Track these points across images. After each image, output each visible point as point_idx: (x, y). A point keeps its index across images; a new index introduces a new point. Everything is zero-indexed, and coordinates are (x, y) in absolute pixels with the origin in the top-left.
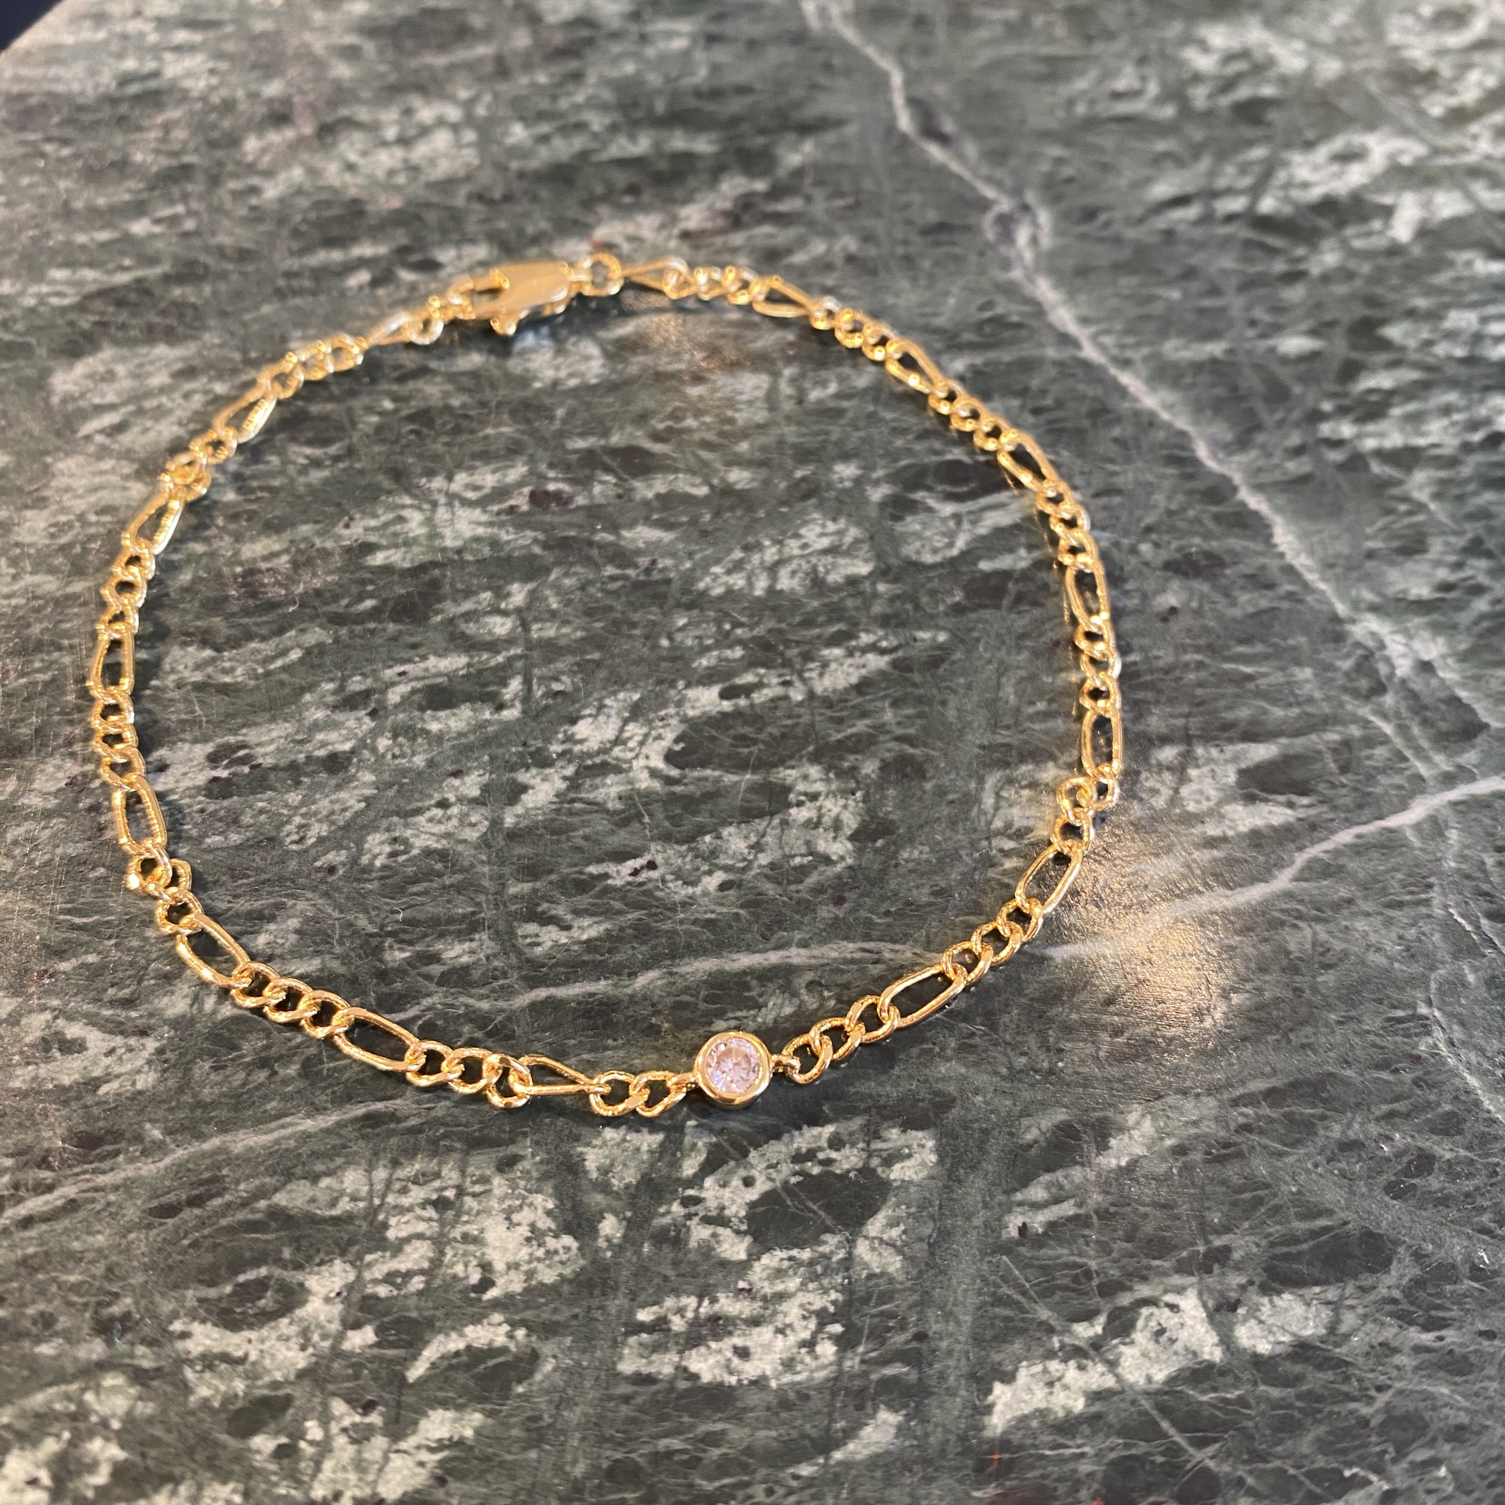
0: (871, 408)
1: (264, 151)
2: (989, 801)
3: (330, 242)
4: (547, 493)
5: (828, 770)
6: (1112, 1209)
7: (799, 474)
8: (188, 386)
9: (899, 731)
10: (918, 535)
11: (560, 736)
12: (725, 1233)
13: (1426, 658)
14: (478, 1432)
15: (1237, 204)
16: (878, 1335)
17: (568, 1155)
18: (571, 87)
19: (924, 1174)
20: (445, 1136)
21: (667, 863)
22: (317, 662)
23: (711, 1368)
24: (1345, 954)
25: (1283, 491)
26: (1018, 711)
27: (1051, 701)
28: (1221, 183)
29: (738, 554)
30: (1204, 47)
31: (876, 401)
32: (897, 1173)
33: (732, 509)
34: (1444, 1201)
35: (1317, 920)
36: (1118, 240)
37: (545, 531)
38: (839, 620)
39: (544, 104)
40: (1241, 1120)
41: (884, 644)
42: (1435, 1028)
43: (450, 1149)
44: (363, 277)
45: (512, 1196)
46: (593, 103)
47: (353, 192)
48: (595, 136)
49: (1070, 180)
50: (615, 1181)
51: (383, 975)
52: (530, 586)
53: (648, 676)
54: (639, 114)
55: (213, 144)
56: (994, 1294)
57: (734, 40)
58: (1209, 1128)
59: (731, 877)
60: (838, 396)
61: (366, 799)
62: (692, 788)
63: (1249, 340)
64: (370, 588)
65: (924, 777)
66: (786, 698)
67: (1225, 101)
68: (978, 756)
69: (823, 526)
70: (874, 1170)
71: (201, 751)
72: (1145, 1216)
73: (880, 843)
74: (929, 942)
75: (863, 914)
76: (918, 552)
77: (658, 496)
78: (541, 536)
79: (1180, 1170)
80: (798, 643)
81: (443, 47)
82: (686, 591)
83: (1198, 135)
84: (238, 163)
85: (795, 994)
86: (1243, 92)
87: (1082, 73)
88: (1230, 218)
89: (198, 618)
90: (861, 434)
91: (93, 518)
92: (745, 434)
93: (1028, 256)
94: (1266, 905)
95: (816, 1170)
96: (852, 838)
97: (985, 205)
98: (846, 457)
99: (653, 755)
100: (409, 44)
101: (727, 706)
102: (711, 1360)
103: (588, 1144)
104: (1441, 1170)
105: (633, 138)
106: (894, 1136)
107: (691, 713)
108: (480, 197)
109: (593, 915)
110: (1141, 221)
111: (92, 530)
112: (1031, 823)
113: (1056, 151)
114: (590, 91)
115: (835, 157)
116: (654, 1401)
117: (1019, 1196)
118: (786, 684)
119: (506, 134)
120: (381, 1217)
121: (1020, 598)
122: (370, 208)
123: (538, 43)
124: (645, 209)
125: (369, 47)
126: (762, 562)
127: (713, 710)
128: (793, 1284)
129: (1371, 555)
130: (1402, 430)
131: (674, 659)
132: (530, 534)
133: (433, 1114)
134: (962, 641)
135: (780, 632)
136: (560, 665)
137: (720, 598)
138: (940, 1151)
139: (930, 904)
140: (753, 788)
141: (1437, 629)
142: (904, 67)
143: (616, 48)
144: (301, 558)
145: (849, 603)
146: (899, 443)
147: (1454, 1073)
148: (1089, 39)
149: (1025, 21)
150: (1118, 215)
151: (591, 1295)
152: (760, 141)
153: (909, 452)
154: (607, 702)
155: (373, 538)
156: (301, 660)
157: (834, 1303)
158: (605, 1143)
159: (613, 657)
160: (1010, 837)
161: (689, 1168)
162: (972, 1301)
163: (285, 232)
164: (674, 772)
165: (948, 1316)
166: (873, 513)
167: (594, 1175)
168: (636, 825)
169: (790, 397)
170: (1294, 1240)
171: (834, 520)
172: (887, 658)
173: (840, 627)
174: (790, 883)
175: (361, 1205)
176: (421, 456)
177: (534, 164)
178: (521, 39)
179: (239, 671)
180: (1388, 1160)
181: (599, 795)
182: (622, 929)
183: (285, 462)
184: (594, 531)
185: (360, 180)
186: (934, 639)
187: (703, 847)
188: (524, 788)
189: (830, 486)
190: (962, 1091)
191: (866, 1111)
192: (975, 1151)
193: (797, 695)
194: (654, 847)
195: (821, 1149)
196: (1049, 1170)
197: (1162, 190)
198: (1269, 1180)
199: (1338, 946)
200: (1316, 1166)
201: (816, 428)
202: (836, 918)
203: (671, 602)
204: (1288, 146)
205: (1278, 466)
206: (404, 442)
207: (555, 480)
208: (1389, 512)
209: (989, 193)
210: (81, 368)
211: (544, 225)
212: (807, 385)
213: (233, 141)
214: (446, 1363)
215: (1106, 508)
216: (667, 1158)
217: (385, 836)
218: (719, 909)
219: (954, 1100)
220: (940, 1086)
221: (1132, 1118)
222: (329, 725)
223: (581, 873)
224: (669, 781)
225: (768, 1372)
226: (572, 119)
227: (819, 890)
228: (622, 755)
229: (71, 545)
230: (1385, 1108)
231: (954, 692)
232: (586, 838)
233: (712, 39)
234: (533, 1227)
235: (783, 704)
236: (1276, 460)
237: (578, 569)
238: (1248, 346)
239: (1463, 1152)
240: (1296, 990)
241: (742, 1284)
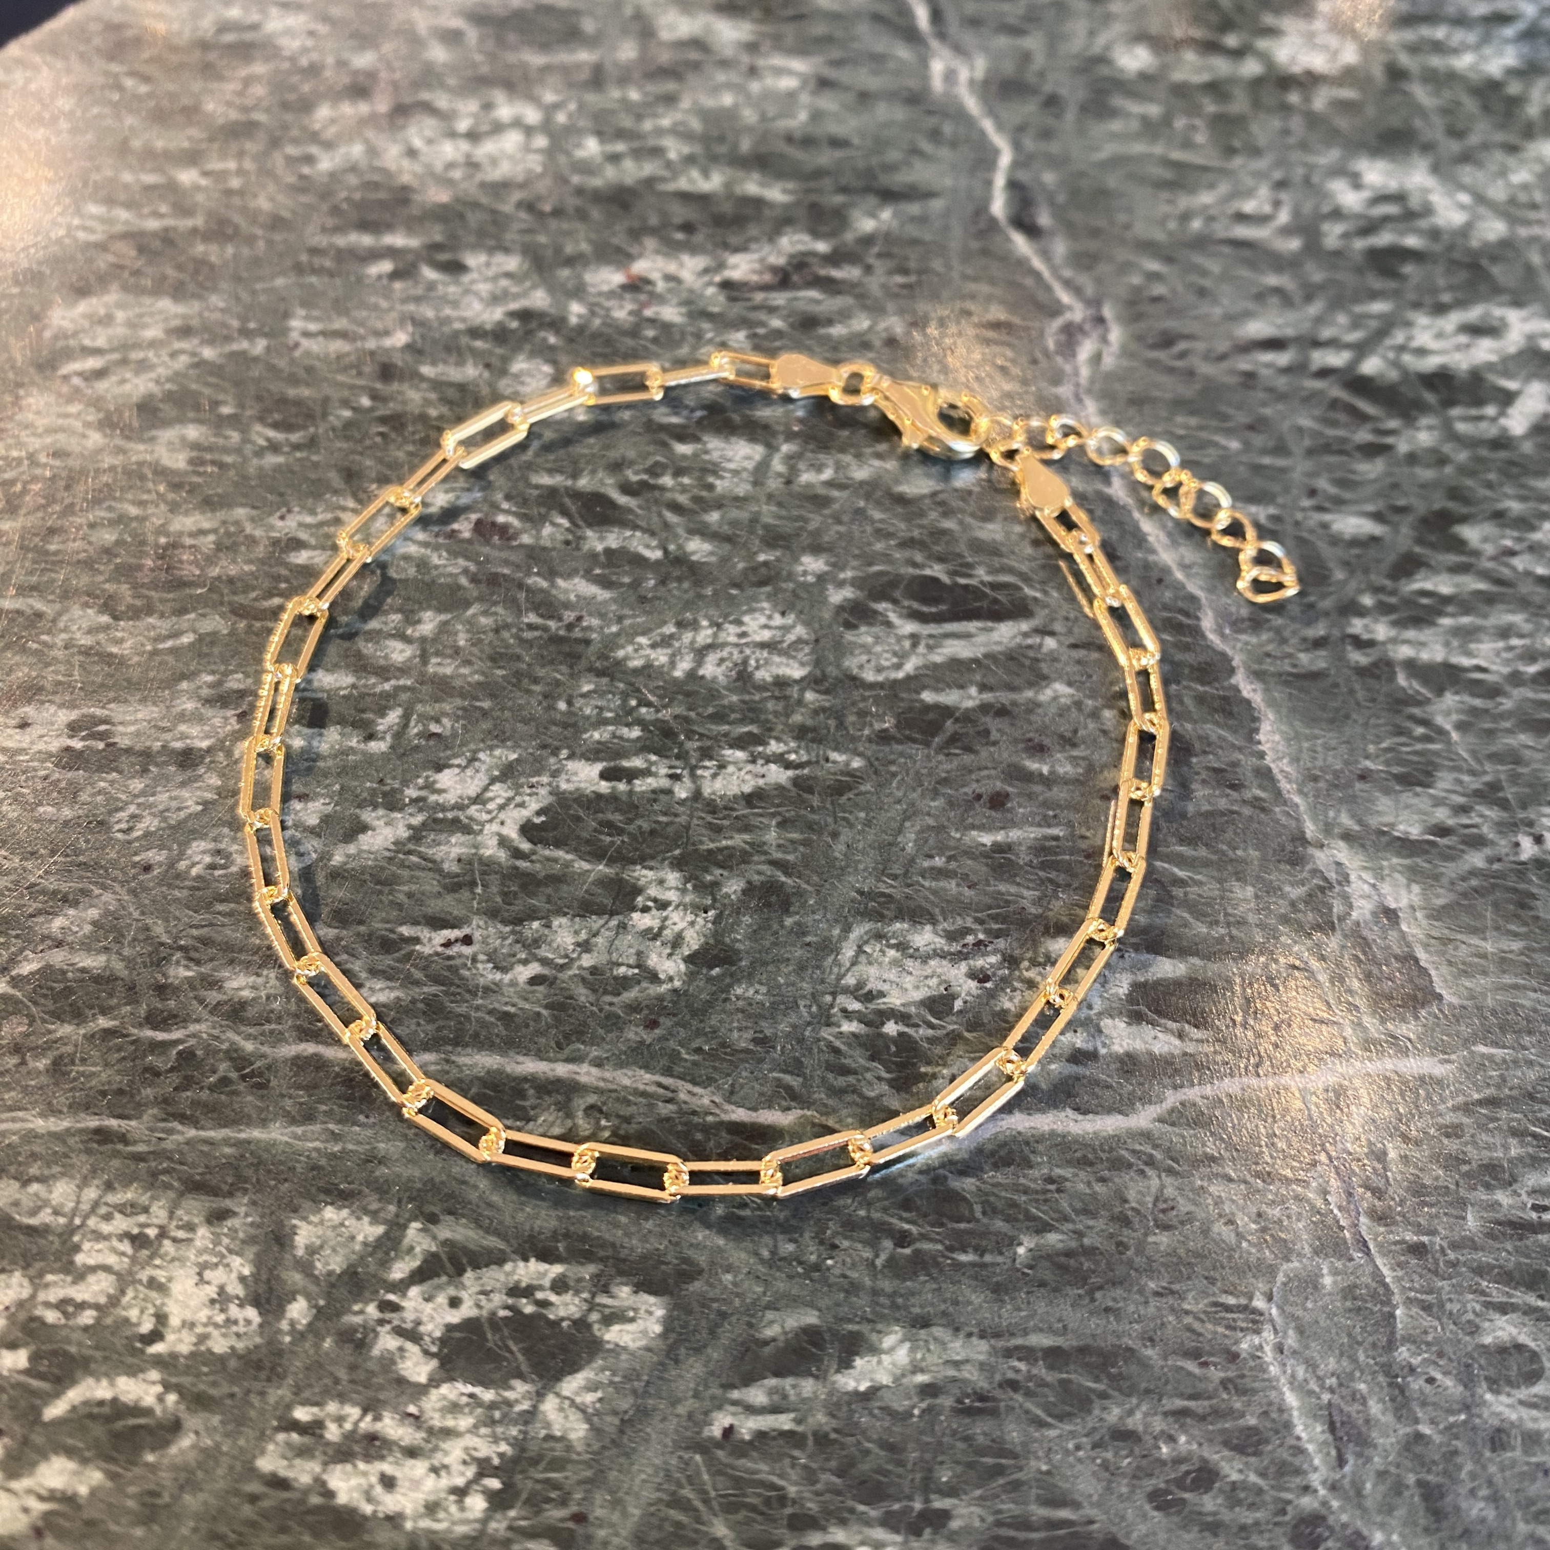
0: (862, 504)
1: (333, 121)
2: (848, 952)
3: (364, 226)
4: (494, 524)
5: (687, 880)
6: (833, 1436)
7: (762, 557)
8: (178, 345)
9: (778, 855)
10: (866, 649)
11: (420, 781)
12: (413, 1349)
13: (1393, 905)
14: (93, 1492)
15: (1337, 359)
16: (535, 1503)
17: (280, 1224)
18: (660, 110)
19: (643, 1343)
20: (166, 1171)
21: (484, 941)
22: (205, 649)
23: (351, 1490)
24: (1189, 1218)
25: (1286, 683)
26: (912, 861)
27: (950, 859)
28: (1326, 333)
29: (670, 629)
30: (1356, 182)
31: (868, 497)
32: (614, 1335)
33: (679, 580)
34: (1214, 1527)
35: (1170, 1171)
36: (1190, 373)
37: (478, 563)
38: (752, 722)
39: (627, 122)
40: (1011, 1375)
41: (793, 757)
42: (1267, 1327)
43: (167, 1186)
44: (386, 266)
45: (212, 1252)
46: (676, 131)
47: (406, 178)
48: (669, 164)
49: (1156, 300)
50: (318, 1265)
51: (162, 990)
52: (444, 617)
53: (533, 737)
54: (722, 149)
55: (285, 106)
56: (674, 1493)
57: (847, 89)
58: (970, 1374)
59: (546, 971)
60: (830, 484)
61: (206, 803)
62: (538, 866)
63: (1303, 509)
64: (283, 585)
65: (787, 911)
66: (669, 792)
67: (1360, 244)
68: (853, 901)
69: (770, 617)
70: (589, 1326)
71: (65, 716)
72: (867, 1452)
73: (716, 971)
74: (732, 1093)
75: (672, 1044)
76: (861, 667)
77: (608, 552)
78: (472, 567)
79: (923, 1411)
80: (702, 736)
81: (545, 47)
82: (603, 656)
83: (1317, 276)
84: (303, 129)
85: (569, 1115)
86: (1384, 239)
87: (1211, 186)
88: (1324, 373)
89: (107, 581)
90: (842, 529)
91: (43, 459)
92: (719, 504)
93: (1085, 372)
94: (1115, 1141)
95: (529, 1309)
96: (689, 960)
97: (1055, 310)
98: (816, 549)
99: (508, 822)
100: (512, 37)
101: (604, 787)
102: (354, 1482)
103: (304, 1218)
104: (1221, 1490)
105: (706, 174)
106: (624, 1294)
107: (564, 786)
108: (529, 206)
109: (389, 978)
110: (1222, 357)
111: (38, 471)
112: (885, 987)
113: (1154, 266)
114: (679, 116)
115: (913, 231)
116: (281, 1510)
117: (735, 1394)
118: (675, 777)
119: (579, 146)
120: (76, 1239)
121: (954, 739)
122: (417, 198)
123: (643, 57)
124: (694, 250)
125: (472, 34)
126: (693, 642)
127: (589, 788)
128: (464, 1422)
129: (1363, 777)
130: (1447, 644)
131: (565, 726)
132: (462, 562)
133: (164, 1145)
134: (876, 772)
135: (687, 720)
136: (447, 707)
137: (636, 672)
138: (669, 1324)
139: (746, 1051)
140: (602, 882)
141: (1414, 875)
142: (1017, 146)
143: (721, 77)
144: (227, 542)
145: (770, 705)
146: (879, 546)
147: (1271, 1383)
148: (1230, 151)
149: (1167, 120)
150: (1200, 346)
151: (256, 1378)
152: (839, 199)
153: (886, 558)
154: (481, 755)
155: (303, 536)
156: (191, 645)
157: (501, 1455)
158: (322, 1222)
159: (502, 709)
160: (857, 998)
161: (399, 1271)
162: (649, 1494)
163: (325, 207)
164: (525, 846)
165: (617, 1503)
166: (827, 615)
167: (300, 1252)
168: (465, 894)
169: (779, 475)
170: (1024, 1524)
171: (783, 614)
172: (790, 773)
173: (753, 728)
174: (606, 992)
175: (62, 1220)
176: (380, 461)
177: (597, 182)
178: (627, 51)
179: (128, 644)
180: (1163, 1463)
181: (438, 852)
182: (413, 1001)
183: (246, 440)
184: (529, 573)
185: (418, 168)
186: (847, 764)
187: (528, 933)
188: (364, 828)
189: (790, 576)
190: (712, 1263)
191: (602, 1260)
192: (705, 1334)
193: (682, 792)
194: (476, 921)
195: (541, 1288)
196: (777, 1374)
197: (1256, 328)
198: (1019, 1449)
199: (1184, 1206)
200: (1078, 1448)
201: (795, 513)
202: (642, 1043)
203: (583, 664)
204: (1417, 305)
205: (1290, 656)
206: (368, 442)
207: (507, 512)
208: (1400, 732)
209: (1065, 297)
210: (83, 307)
211: (585, 247)
212: (801, 466)
213: (306, 106)
214: (87, 1410)
215: (1079, 662)
216: (380, 1255)
217: (211, 846)
218: (522, 1004)
219: (700, 1272)
220: (691, 1253)
221: (888, 1341)
222: (197, 718)
223: (392, 931)
224: (517, 854)
225: (408, 1511)
226: (651, 142)
227: (634, 1008)
228: (476, 815)
229: (12, 482)
230: (1179, 1403)
231: (851, 826)
232: (410, 895)
233: (823, 84)
234: (222, 1290)
235: (662, 797)
236: (1289, 650)
237: (500, 609)
238: (1299, 516)
239: (1253, 1478)
240: (1120, 1244)
241: (412, 1409)
